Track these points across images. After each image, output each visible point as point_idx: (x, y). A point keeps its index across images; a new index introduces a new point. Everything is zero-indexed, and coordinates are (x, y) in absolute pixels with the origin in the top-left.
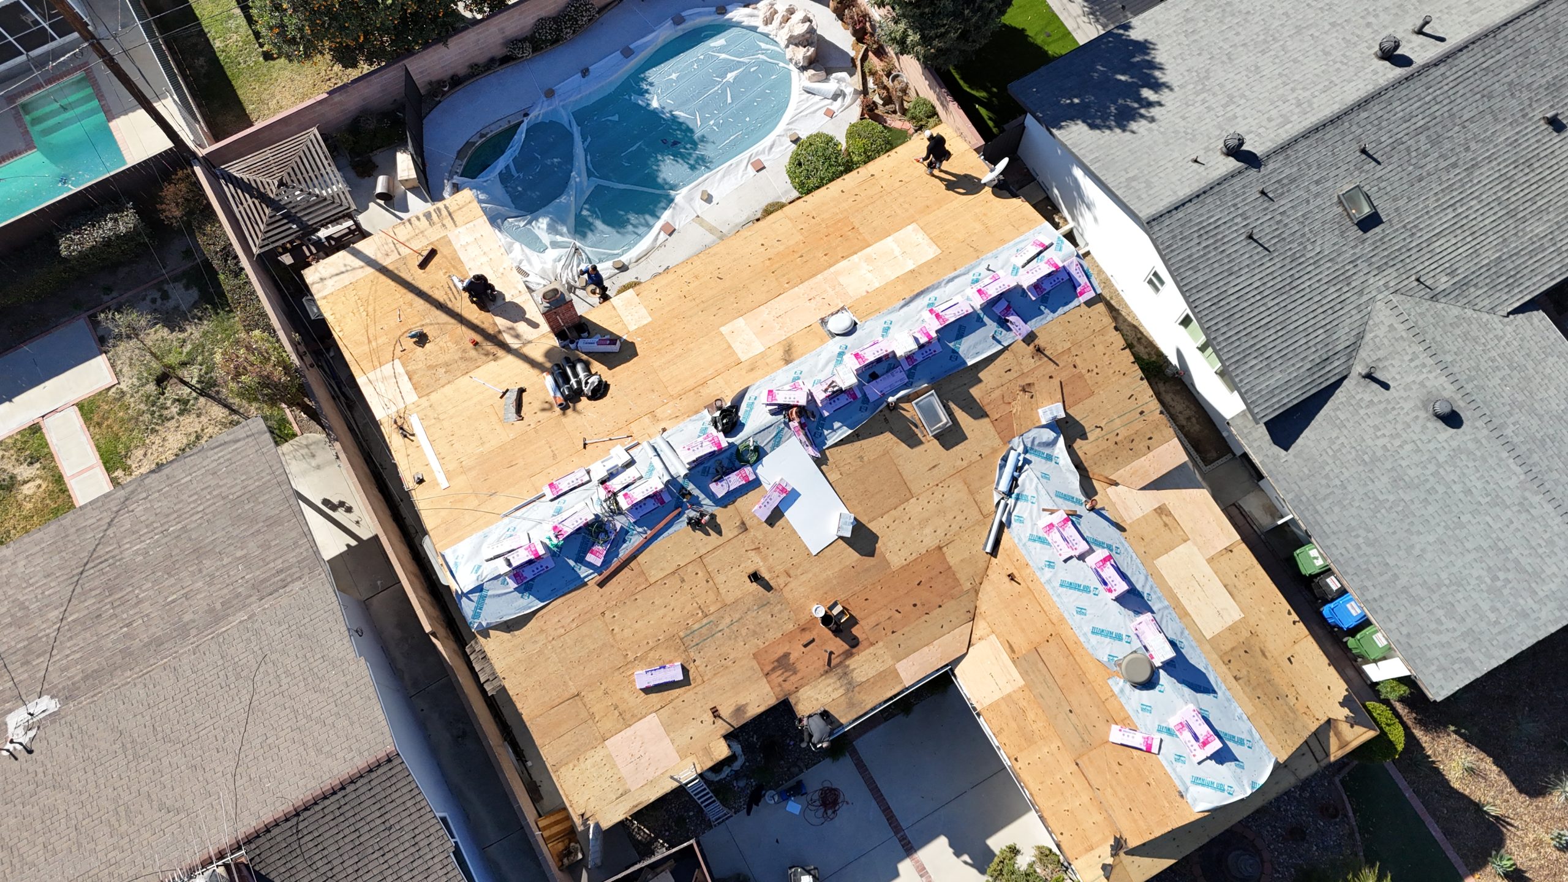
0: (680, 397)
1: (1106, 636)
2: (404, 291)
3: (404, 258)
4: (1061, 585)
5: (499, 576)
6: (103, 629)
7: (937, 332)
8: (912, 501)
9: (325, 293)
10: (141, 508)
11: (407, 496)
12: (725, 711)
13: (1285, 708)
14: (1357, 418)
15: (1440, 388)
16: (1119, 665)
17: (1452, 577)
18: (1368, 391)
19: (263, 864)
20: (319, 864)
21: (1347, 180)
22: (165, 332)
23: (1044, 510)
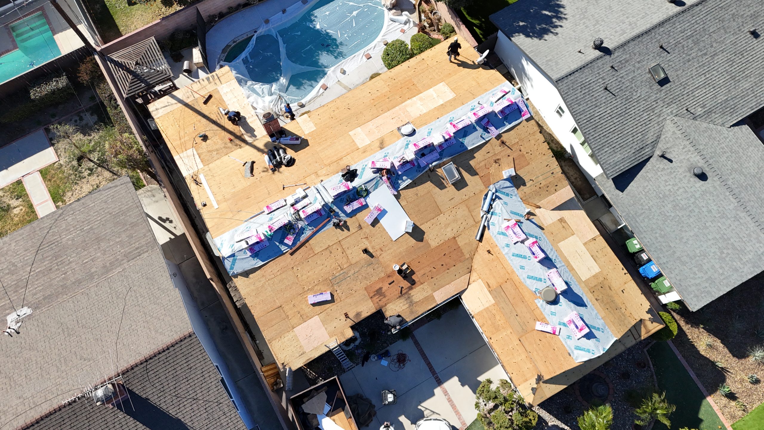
0: (329, 165)
1: (534, 279)
2: (196, 115)
3: (197, 99)
4: (513, 255)
5: (243, 249)
6: (52, 276)
7: (454, 133)
8: (441, 215)
9: (158, 116)
10: (70, 218)
11: (198, 212)
12: (351, 315)
13: (620, 314)
14: (656, 176)
15: (697, 162)
16: (541, 293)
17: (702, 253)
18: (662, 163)
19: (130, 385)
20: (157, 385)
21: (653, 61)
22: (81, 136)
23: (505, 219)
